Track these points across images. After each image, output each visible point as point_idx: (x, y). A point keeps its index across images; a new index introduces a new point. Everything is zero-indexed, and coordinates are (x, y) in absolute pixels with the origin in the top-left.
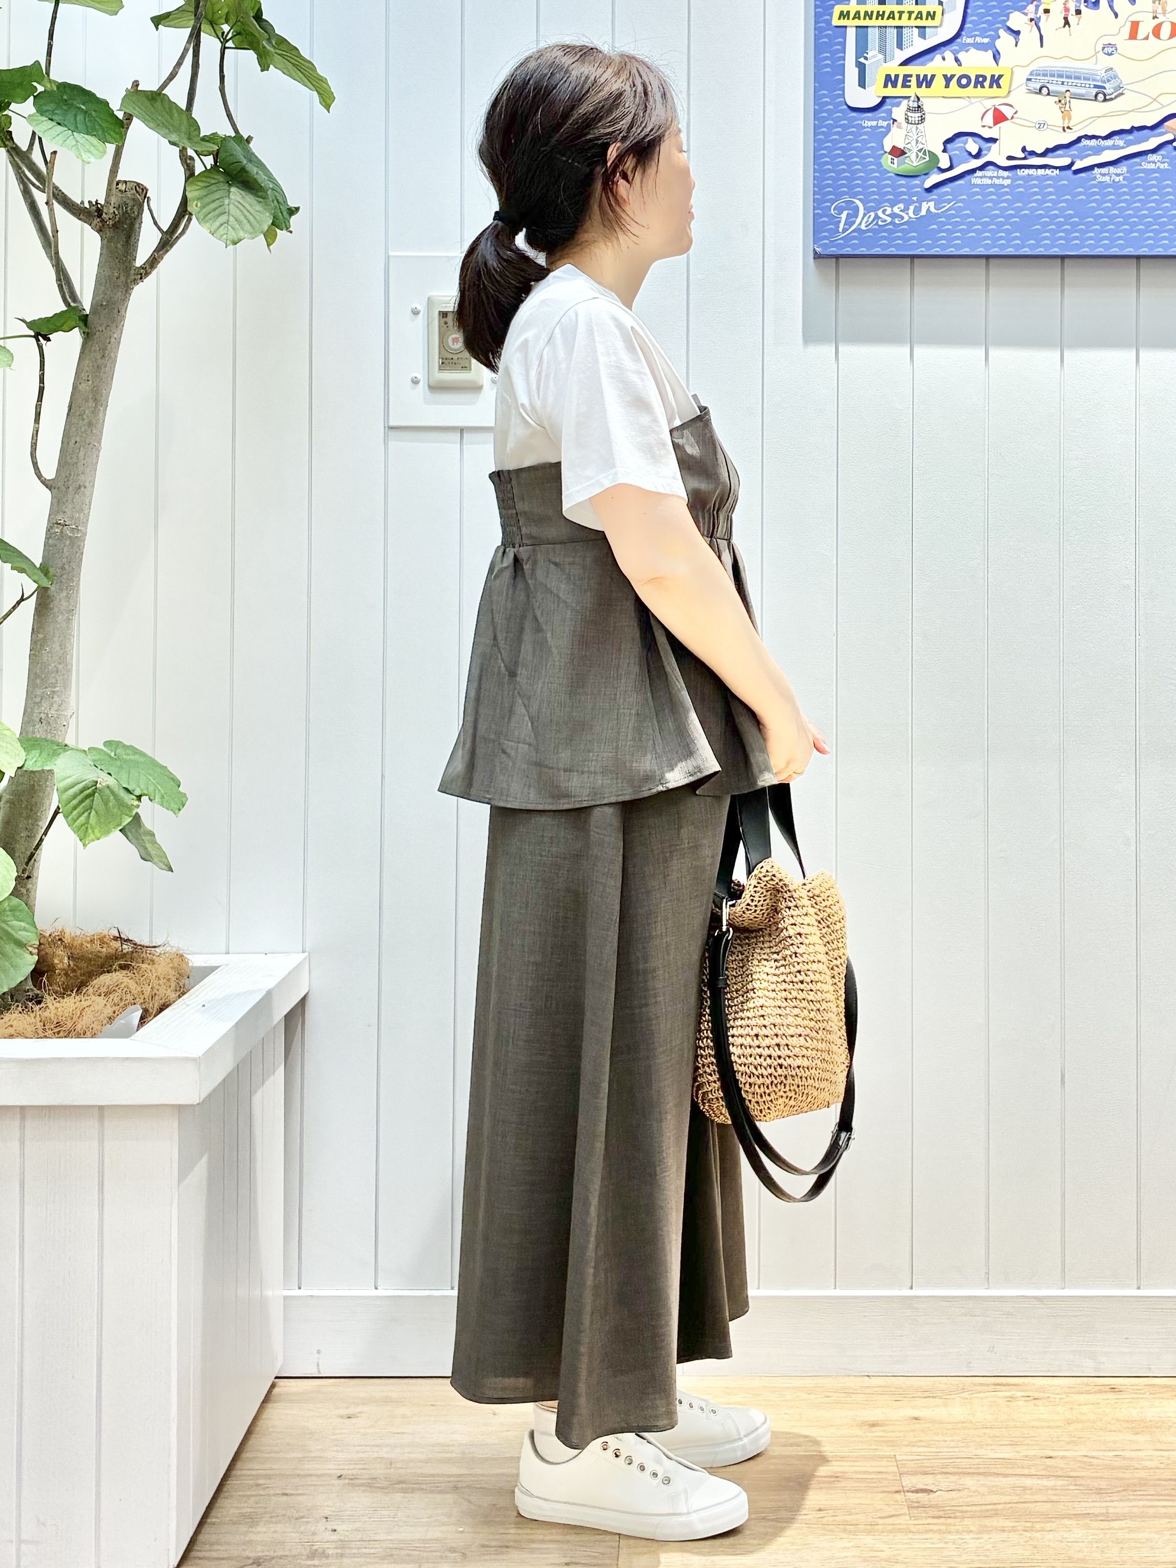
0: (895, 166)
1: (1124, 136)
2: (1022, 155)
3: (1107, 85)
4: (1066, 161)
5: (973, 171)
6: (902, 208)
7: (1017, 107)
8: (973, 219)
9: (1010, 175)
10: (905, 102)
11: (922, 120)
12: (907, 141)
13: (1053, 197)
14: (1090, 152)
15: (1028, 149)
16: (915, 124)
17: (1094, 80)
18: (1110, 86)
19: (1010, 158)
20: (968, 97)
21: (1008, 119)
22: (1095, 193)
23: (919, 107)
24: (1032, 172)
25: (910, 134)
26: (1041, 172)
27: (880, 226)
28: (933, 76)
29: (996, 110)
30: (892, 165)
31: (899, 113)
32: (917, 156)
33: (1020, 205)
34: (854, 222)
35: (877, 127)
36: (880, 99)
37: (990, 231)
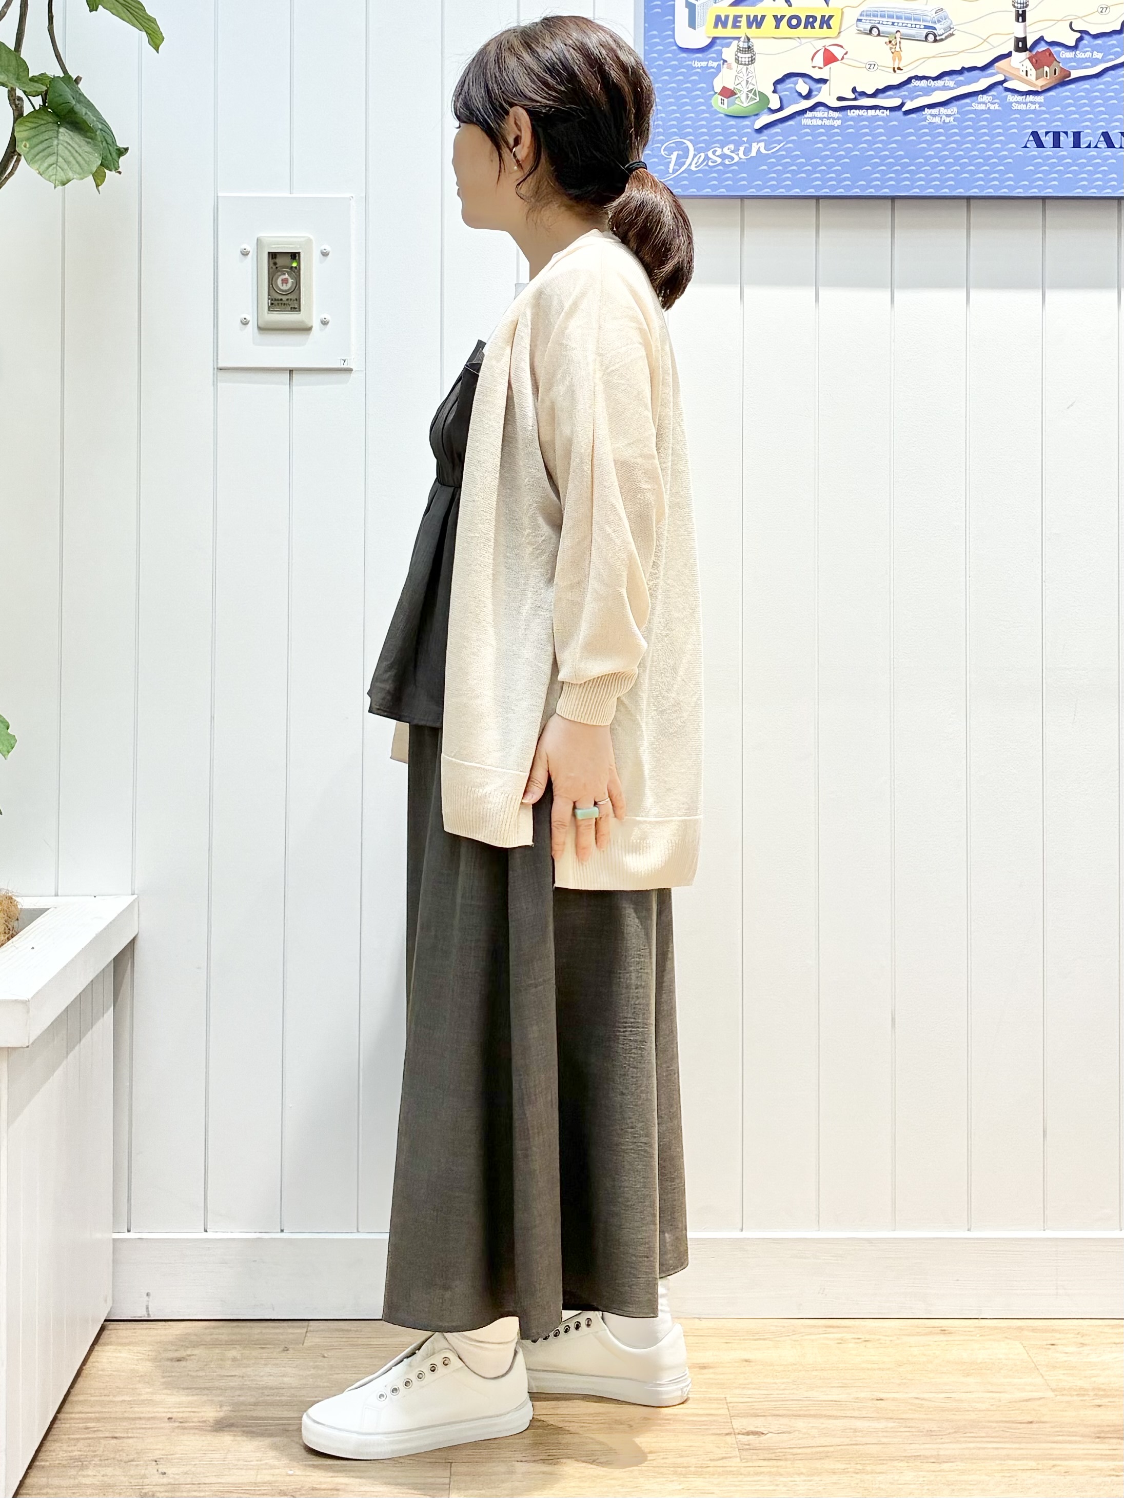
0: (725, 106)
1: (954, 76)
2: (853, 96)
3: (937, 26)
4: (896, 102)
5: (803, 112)
6: (733, 149)
7: (847, 48)
8: (803, 160)
9: (840, 115)
10: (735, 42)
11: (752, 60)
12: (736, 84)
13: (884, 138)
14: (921, 93)
15: (859, 90)
16: (745, 65)
17: (923, 21)
18: (943, 26)
19: (840, 99)
20: (798, 38)
21: (838, 60)
22: (926, 134)
23: (749, 47)
24: (861, 112)
25: (741, 75)
26: (871, 112)
27: (709, 166)
28: (763, 17)
29: (826, 50)
30: (722, 106)
31: (729, 53)
32: (748, 97)
33: (850, 145)
34: (684, 163)
35: (707, 67)
36: (710, 40)
37: (820, 172)
